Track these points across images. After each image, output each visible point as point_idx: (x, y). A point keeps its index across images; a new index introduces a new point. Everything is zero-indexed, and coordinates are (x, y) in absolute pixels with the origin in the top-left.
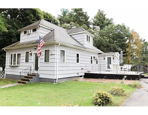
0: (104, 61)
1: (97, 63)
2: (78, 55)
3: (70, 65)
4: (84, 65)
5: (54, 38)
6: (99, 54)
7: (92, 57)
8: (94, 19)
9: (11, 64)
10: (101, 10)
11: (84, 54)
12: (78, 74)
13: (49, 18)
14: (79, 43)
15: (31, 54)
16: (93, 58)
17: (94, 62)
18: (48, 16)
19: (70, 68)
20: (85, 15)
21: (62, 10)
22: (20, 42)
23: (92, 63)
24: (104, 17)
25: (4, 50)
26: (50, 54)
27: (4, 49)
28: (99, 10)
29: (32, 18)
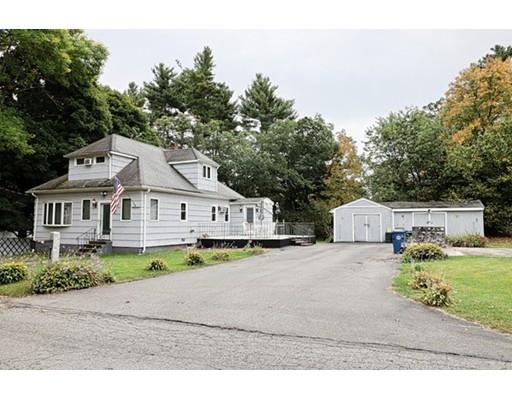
0: (240, 215)
1: (227, 220)
2: (183, 205)
3: (167, 224)
4: (196, 224)
5: (139, 180)
6: (232, 201)
7: (214, 209)
8: (244, 97)
9: (50, 222)
10: (263, 77)
11: (197, 202)
12: (183, 240)
13: (121, 107)
14: (189, 182)
15: (95, 205)
16: (217, 209)
17: (220, 218)
18: (120, 104)
19: (168, 230)
20: (218, 92)
21: (156, 71)
22: (67, 179)
23: (214, 219)
24: (271, 96)
25: (30, 194)
26: (132, 205)
27: (32, 191)
28: (259, 77)
29: (85, 117)
